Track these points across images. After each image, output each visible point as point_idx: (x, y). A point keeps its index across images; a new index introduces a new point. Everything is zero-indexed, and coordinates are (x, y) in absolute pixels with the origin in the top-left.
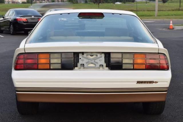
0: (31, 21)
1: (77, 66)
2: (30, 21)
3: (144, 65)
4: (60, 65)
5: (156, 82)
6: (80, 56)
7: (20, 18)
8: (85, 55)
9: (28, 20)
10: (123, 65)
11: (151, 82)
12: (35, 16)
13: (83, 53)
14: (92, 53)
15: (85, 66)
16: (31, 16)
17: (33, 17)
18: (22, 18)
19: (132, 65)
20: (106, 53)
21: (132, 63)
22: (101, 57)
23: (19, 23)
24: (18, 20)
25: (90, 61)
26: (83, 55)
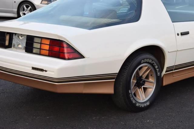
3: (48, 52)
5: (46, 71)
8: (17, 36)
10: (34, 49)
11: (42, 70)
15: (15, 47)
25: (19, 42)
26: (15, 35)
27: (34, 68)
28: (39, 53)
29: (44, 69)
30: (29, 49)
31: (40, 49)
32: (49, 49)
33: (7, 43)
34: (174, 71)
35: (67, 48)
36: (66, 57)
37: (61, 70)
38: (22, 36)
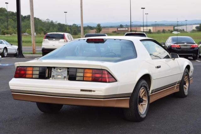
0: (184, 48)
1: (51, 77)
2: (182, 47)
3: (91, 78)
4: (38, 75)
5: (94, 91)
6: (53, 70)
7: (174, 44)
8: (56, 69)
9: (181, 46)
10: (77, 77)
11: (90, 91)
12: (187, 43)
13: (54, 68)
14: (60, 67)
15: (55, 77)
16: (184, 43)
17: (185, 44)
18: (175, 45)
19: (83, 77)
20: (68, 68)
21: (83, 76)
22: (65, 71)
23: (173, 49)
24: (172, 46)
25: (58, 73)
26: (54, 69)
27: (82, 90)
28: (82, 80)
29: (93, 90)
30: (72, 78)
31: (84, 77)
32: (92, 76)
33: (47, 76)
34: (154, 93)
35: (107, 74)
36: (107, 81)
37: (107, 89)
38: (60, 69)
